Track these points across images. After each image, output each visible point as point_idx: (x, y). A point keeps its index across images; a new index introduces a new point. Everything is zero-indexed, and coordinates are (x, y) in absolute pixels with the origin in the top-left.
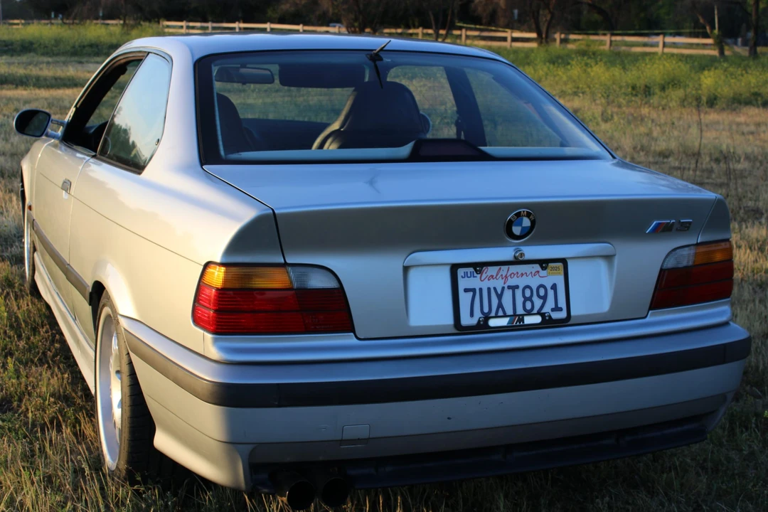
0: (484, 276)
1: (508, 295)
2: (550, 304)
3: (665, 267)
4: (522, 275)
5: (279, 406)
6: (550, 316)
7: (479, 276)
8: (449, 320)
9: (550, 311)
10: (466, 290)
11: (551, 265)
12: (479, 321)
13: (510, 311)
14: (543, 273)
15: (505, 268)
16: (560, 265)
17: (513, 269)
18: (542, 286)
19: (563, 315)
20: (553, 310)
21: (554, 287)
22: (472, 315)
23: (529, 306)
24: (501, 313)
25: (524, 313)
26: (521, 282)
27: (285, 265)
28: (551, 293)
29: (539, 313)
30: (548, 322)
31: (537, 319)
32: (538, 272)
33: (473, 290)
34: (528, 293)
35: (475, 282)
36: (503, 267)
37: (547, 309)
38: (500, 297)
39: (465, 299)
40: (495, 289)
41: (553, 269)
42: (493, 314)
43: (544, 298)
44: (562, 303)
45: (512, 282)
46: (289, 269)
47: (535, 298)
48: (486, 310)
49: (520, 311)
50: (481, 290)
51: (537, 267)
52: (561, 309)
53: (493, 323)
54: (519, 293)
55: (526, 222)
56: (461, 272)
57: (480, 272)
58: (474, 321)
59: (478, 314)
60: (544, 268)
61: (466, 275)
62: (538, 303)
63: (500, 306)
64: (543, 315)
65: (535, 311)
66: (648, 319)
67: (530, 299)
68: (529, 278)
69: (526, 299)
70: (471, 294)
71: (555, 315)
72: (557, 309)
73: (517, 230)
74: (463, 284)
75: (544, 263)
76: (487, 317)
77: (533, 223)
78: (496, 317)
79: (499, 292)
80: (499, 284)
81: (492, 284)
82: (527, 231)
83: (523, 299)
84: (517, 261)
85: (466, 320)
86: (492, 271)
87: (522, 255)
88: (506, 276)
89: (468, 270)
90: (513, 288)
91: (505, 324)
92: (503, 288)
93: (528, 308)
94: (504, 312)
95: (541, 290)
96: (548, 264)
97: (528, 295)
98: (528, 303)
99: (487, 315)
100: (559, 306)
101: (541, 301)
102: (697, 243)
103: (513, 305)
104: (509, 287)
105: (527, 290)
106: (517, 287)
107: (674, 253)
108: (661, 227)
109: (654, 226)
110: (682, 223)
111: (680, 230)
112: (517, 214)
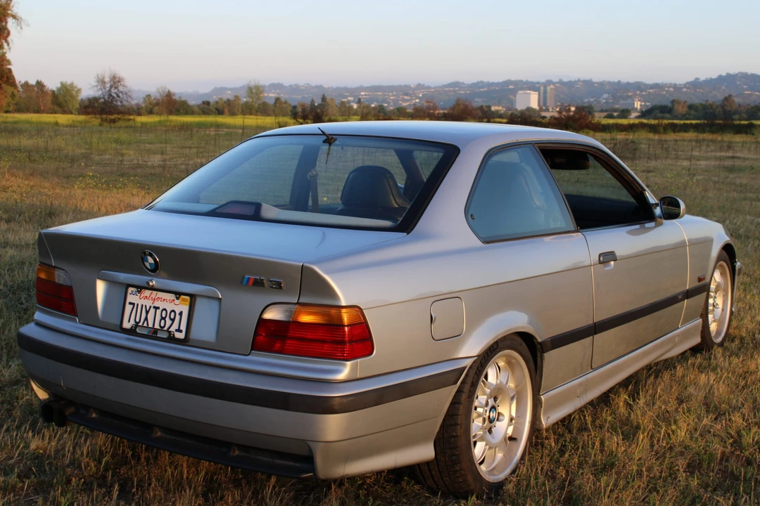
0: (142, 295)
1: (152, 310)
2: (175, 326)
3: (263, 317)
4: (164, 300)
6: (174, 335)
7: (139, 295)
8: (119, 323)
9: (174, 330)
10: (130, 303)
11: (182, 297)
12: (132, 327)
13: (151, 325)
14: (177, 302)
15: (155, 292)
16: (188, 298)
17: (160, 294)
18: (173, 311)
19: (181, 336)
20: (176, 331)
21: (181, 314)
22: (129, 321)
24: (145, 325)
25: (159, 328)
26: (161, 305)
27: (54, 267)
28: (178, 317)
30: (171, 339)
31: (165, 335)
32: (174, 300)
33: (133, 304)
34: (164, 314)
35: (136, 299)
37: (172, 329)
38: (147, 312)
39: (128, 308)
40: (146, 306)
41: (184, 300)
42: (141, 324)
43: (173, 320)
44: (183, 327)
45: (156, 304)
47: (167, 319)
48: (138, 320)
49: (157, 326)
50: (138, 305)
51: (172, 296)
52: (181, 331)
53: (138, 330)
54: (159, 312)
56: (130, 289)
57: (139, 292)
58: (129, 326)
59: (132, 322)
60: (178, 298)
61: (132, 293)
62: (169, 322)
63: (146, 319)
64: (170, 333)
65: (165, 329)
66: (251, 357)
67: (165, 319)
68: (167, 303)
69: (163, 318)
70: (132, 306)
71: (177, 335)
72: (179, 330)
73: (148, 265)
74: (130, 298)
76: (137, 325)
78: (143, 326)
79: (148, 309)
80: (148, 303)
81: (145, 302)
82: (154, 266)
83: (160, 318)
86: (147, 293)
88: (154, 299)
89: (134, 289)
90: (156, 308)
91: (146, 333)
92: (151, 307)
93: (162, 325)
94: (148, 324)
95: (173, 314)
96: (180, 296)
97: (164, 316)
98: (163, 322)
99: (137, 323)
100: (181, 329)
101: (171, 322)
102: (298, 303)
103: (154, 321)
104: (154, 307)
105: (164, 312)
106: (159, 308)
107: (272, 306)
108: (251, 282)
109: (245, 280)
110: (271, 281)
111: (272, 287)
112: (145, 253)
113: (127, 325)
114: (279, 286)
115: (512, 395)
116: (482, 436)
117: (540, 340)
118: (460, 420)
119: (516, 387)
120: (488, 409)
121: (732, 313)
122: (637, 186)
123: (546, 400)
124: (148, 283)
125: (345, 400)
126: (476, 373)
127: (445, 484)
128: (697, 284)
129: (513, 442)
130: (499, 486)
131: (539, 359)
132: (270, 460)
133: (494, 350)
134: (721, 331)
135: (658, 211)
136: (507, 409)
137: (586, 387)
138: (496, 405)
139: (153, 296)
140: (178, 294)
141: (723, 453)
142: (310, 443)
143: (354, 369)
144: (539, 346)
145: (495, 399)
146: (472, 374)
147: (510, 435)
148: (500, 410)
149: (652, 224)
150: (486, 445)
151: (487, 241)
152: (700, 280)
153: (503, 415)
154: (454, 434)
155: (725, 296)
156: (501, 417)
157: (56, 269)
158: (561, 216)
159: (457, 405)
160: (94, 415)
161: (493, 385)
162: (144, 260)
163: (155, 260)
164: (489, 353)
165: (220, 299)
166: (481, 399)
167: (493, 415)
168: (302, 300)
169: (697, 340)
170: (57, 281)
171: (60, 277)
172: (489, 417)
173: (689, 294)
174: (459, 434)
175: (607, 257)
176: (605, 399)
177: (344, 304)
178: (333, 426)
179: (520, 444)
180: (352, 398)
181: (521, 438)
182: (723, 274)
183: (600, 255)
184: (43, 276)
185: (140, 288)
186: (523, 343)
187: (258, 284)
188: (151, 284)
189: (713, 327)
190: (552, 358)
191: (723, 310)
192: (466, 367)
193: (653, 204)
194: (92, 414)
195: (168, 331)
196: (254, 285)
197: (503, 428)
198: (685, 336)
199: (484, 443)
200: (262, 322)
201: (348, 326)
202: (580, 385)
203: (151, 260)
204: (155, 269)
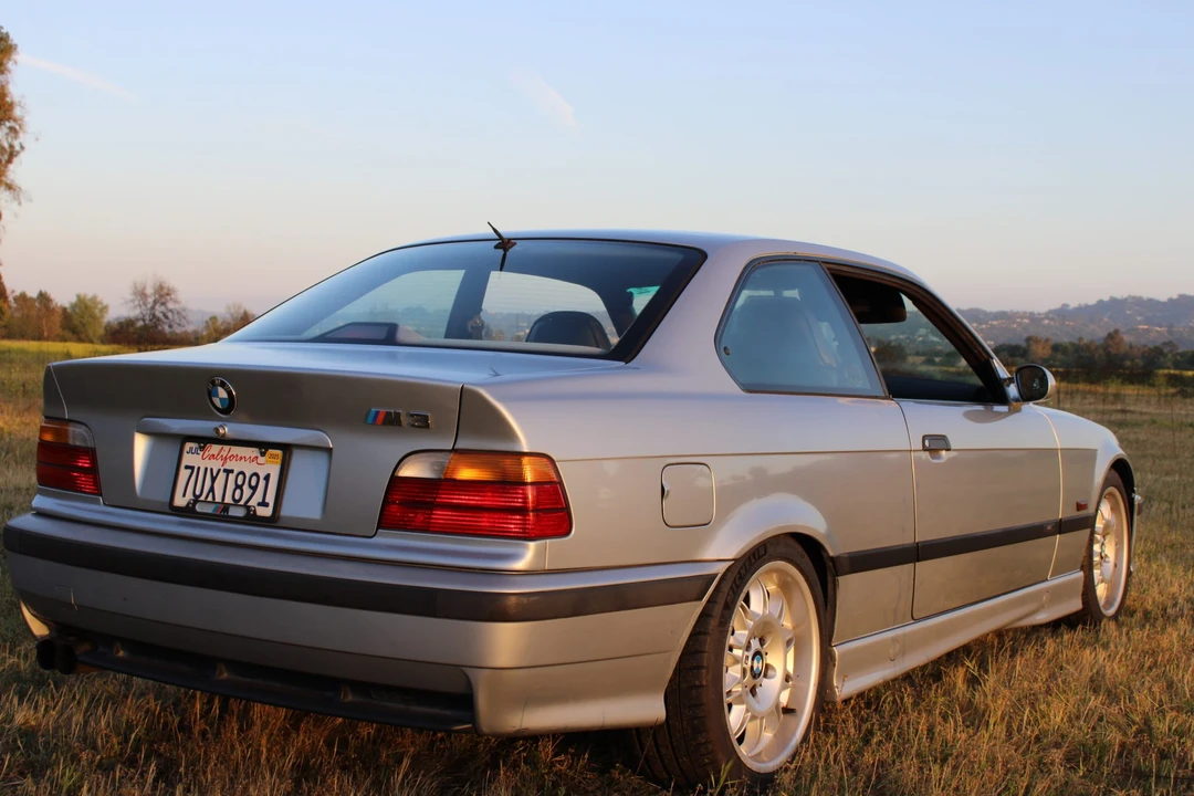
0: (207, 453)
1: (222, 476)
2: (258, 497)
3: (399, 474)
4: (241, 458)
6: (255, 511)
7: (202, 453)
8: (168, 500)
9: (255, 504)
10: (187, 467)
11: (271, 450)
12: (188, 504)
13: (218, 499)
14: (261, 460)
15: (226, 448)
16: (279, 452)
17: (237, 450)
18: (256, 474)
19: (268, 512)
20: (259, 504)
21: (267, 478)
22: (184, 495)
23: (237, 495)
24: (210, 499)
25: (232, 502)
26: (236, 466)
27: (68, 420)
28: (262, 483)
30: (251, 518)
31: (239, 512)
32: (257, 457)
33: (192, 468)
34: (240, 481)
35: (196, 460)
37: (253, 503)
38: (214, 479)
39: (184, 474)
40: (212, 470)
41: (273, 456)
42: (202, 498)
43: (254, 489)
44: (270, 499)
45: (229, 466)
47: (246, 487)
48: (198, 493)
49: (228, 500)
50: (199, 468)
51: (252, 452)
52: (267, 505)
53: (198, 508)
54: (232, 477)
56: (187, 446)
57: (202, 449)
58: (183, 503)
59: (189, 496)
60: (263, 454)
61: (190, 452)
62: (247, 491)
63: (212, 489)
64: (248, 508)
65: (242, 503)
66: (376, 539)
67: (241, 487)
68: (246, 462)
69: (237, 487)
70: (189, 471)
71: (260, 511)
72: (264, 504)
73: (218, 402)
74: (188, 459)
75: (263, 448)
78: (205, 501)
79: (215, 475)
80: (216, 465)
81: (210, 464)
82: (227, 402)
83: (233, 487)
84: (220, 439)
86: (215, 449)
88: (226, 458)
89: (194, 445)
90: (228, 472)
91: (210, 512)
92: (219, 471)
93: (237, 497)
94: (214, 498)
95: (254, 479)
96: (267, 450)
97: (240, 483)
98: (238, 492)
99: (196, 499)
100: (267, 500)
101: (251, 492)
102: (454, 450)
103: (223, 491)
104: (225, 471)
105: (241, 477)
106: (232, 471)
107: (412, 457)
108: (381, 417)
109: (372, 416)
110: (412, 415)
111: (413, 426)
112: (213, 383)
113: (180, 501)
114: (422, 423)
115: (788, 638)
116: (740, 696)
117: (831, 554)
118: (706, 659)
119: (794, 628)
120: (750, 654)
121: (1129, 574)
122: (980, 349)
123: (843, 655)
124: (217, 430)
125: (525, 600)
126: (732, 588)
127: (681, 769)
128: (1073, 513)
129: (788, 717)
130: (767, 780)
131: (830, 586)
132: (402, 706)
133: (760, 557)
134: (1114, 600)
135: (1012, 390)
136: (780, 660)
137: (905, 646)
138: (763, 653)
139: (224, 453)
140: (264, 446)
141: (1122, 745)
142: (468, 671)
143: (540, 554)
144: (831, 564)
145: (762, 641)
146: (726, 588)
147: (785, 704)
148: (769, 660)
149: (1004, 409)
150: (747, 711)
151: (750, 389)
152: (1080, 507)
153: (773, 669)
154: (697, 683)
155: (1119, 544)
156: (770, 672)
157: (71, 424)
158: (863, 375)
159: (701, 637)
160: (121, 653)
161: (758, 615)
162: (211, 394)
163: (230, 393)
164: (753, 561)
165: (329, 451)
166: (740, 633)
167: (757, 665)
168: (461, 445)
169: (1075, 605)
170: (71, 442)
171: (77, 435)
172: (752, 667)
173: (1062, 527)
174: (704, 683)
175: (935, 444)
176: (934, 672)
177: (526, 450)
178: (505, 643)
179: (800, 720)
180: (536, 598)
181: (802, 712)
182: (1114, 509)
183: (924, 438)
184: (48, 437)
185: (203, 441)
186: (804, 553)
187: (392, 421)
188: (221, 431)
189: (1101, 590)
190: (851, 586)
191: (1116, 566)
192: (717, 575)
193: (1005, 380)
194: (118, 652)
195: (245, 505)
196: (384, 423)
197: (774, 690)
198: (1057, 595)
199: (744, 707)
200: (396, 483)
201: (532, 484)
202: (894, 640)
203: (222, 393)
204: (228, 409)
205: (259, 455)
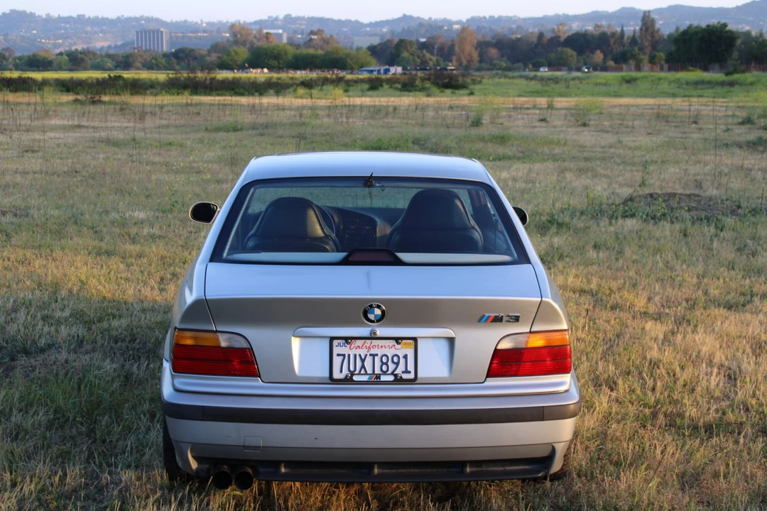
0: (353, 346)
1: (369, 359)
2: (401, 368)
3: (499, 347)
4: (382, 347)
5: (203, 420)
6: (401, 377)
7: (349, 346)
8: (328, 376)
9: (401, 373)
10: (338, 355)
11: (404, 341)
12: (347, 376)
13: (369, 371)
14: (398, 346)
15: (369, 341)
16: (412, 341)
17: (375, 342)
18: (396, 355)
19: (411, 376)
20: (403, 372)
21: (406, 357)
22: (341, 371)
23: (384, 368)
24: (363, 372)
25: (381, 373)
26: (380, 352)
27: (217, 331)
28: (402, 361)
29: (392, 374)
30: (398, 380)
31: (391, 378)
32: (394, 345)
33: (344, 355)
34: (384, 360)
35: (345, 350)
36: (367, 341)
37: (398, 372)
38: (363, 361)
39: (337, 361)
40: (360, 355)
41: (406, 344)
42: (357, 372)
43: (397, 364)
44: (411, 367)
45: (373, 351)
46: (219, 335)
47: (390, 363)
48: (352, 369)
49: (377, 371)
50: (349, 355)
51: (393, 342)
52: (409, 372)
53: (355, 378)
54: (378, 359)
55: (378, 312)
56: (335, 342)
57: (349, 343)
58: (342, 376)
59: (345, 371)
60: (398, 343)
61: (339, 345)
62: (392, 367)
63: (363, 366)
64: (396, 376)
65: (389, 372)
66: (486, 384)
67: (386, 364)
68: (389, 349)
69: (383, 363)
70: (341, 358)
71: (405, 376)
73: (371, 317)
74: (336, 350)
75: (398, 340)
76: (352, 374)
77: (383, 312)
78: (359, 374)
79: (363, 358)
80: (363, 352)
81: (358, 352)
82: (380, 317)
83: (380, 364)
84: (373, 337)
85: (337, 375)
86: (359, 343)
87: (375, 333)
88: (369, 347)
89: (342, 342)
90: (374, 356)
91: (366, 380)
92: (366, 355)
93: (384, 370)
94: (366, 371)
95: (395, 358)
96: (401, 341)
98: (384, 366)
99: (352, 372)
100: (409, 370)
101: (395, 366)
102: (530, 332)
103: (372, 367)
104: (371, 355)
105: (385, 357)
106: (377, 355)
107: (508, 338)
108: (491, 319)
109: (485, 318)
111: (510, 321)
112: (371, 306)
114: (517, 319)
139: (367, 345)
143: (571, 380)
157: (221, 334)
162: (368, 312)
168: (533, 329)
170: (223, 345)
171: (228, 341)
188: (378, 333)
195: (392, 373)
196: (492, 322)
200: (497, 352)
204: (380, 319)
205: (396, 344)
